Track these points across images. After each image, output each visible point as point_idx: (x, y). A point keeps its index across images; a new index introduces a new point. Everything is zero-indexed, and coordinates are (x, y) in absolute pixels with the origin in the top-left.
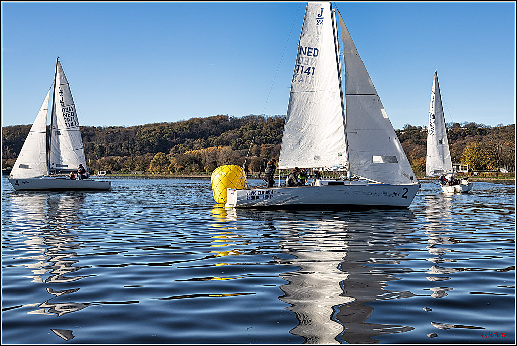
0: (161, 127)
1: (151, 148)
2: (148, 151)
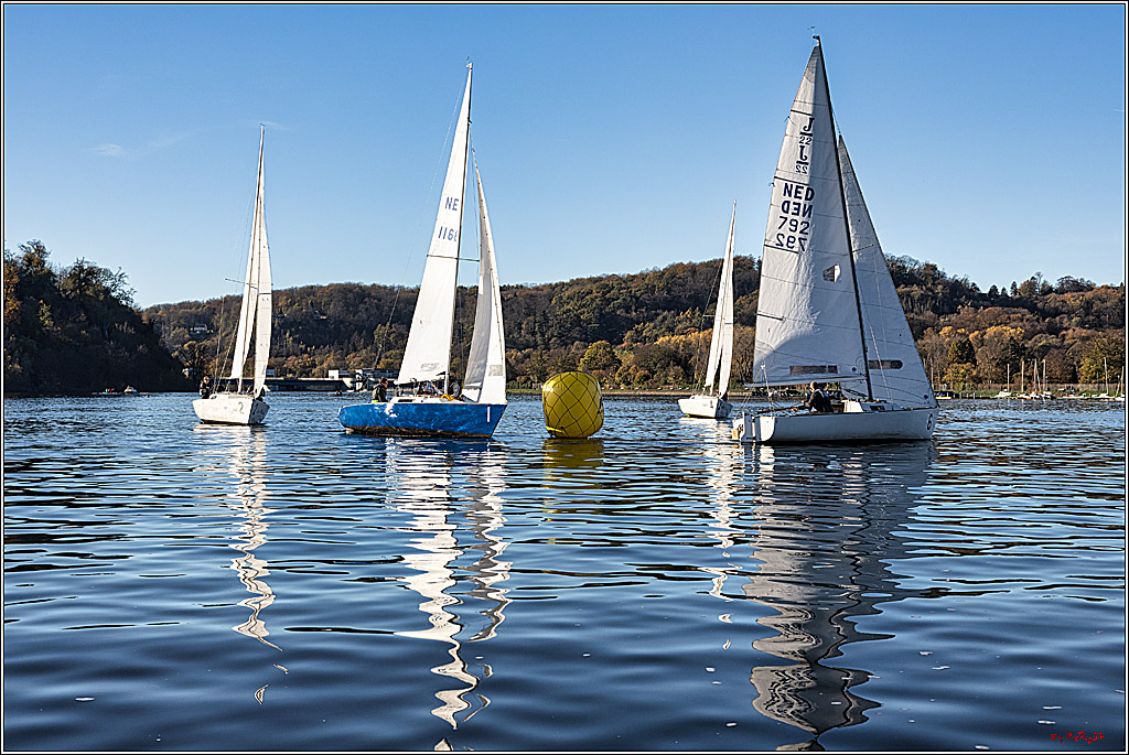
0: (605, 285)
1: (584, 331)
2: (576, 339)
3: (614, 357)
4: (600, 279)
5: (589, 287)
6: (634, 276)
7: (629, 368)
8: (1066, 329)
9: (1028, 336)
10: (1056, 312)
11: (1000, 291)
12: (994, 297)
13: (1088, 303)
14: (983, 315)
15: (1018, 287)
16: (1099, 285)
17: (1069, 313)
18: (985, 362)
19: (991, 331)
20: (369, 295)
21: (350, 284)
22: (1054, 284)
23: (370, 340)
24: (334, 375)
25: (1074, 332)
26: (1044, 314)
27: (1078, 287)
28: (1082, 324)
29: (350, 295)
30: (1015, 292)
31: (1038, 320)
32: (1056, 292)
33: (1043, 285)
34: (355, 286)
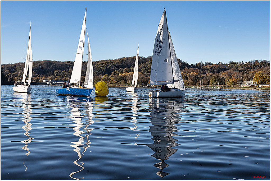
0: (107, 62)
3: (109, 78)
4: (106, 60)
5: (104, 62)
6: (114, 60)
7: (113, 80)
8: (207, 73)
9: (199, 75)
10: (205, 70)
11: (193, 65)
12: (192, 66)
13: (211, 67)
14: (190, 70)
15: (197, 64)
16: (214, 64)
17: (207, 70)
18: (190, 80)
19: (191, 73)
20: (53, 63)
21: (48, 60)
22: (205, 63)
23: (53, 73)
24: (44, 81)
25: (208, 74)
26: (202, 70)
27: (210, 64)
28: (210, 72)
29: (48, 63)
30: (196, 65)
31: (201, 71)
32: (205, 65)
33: (202, 64)
34: (49, 61)
